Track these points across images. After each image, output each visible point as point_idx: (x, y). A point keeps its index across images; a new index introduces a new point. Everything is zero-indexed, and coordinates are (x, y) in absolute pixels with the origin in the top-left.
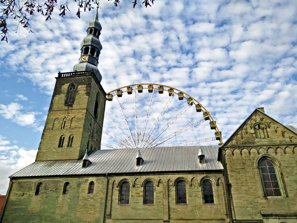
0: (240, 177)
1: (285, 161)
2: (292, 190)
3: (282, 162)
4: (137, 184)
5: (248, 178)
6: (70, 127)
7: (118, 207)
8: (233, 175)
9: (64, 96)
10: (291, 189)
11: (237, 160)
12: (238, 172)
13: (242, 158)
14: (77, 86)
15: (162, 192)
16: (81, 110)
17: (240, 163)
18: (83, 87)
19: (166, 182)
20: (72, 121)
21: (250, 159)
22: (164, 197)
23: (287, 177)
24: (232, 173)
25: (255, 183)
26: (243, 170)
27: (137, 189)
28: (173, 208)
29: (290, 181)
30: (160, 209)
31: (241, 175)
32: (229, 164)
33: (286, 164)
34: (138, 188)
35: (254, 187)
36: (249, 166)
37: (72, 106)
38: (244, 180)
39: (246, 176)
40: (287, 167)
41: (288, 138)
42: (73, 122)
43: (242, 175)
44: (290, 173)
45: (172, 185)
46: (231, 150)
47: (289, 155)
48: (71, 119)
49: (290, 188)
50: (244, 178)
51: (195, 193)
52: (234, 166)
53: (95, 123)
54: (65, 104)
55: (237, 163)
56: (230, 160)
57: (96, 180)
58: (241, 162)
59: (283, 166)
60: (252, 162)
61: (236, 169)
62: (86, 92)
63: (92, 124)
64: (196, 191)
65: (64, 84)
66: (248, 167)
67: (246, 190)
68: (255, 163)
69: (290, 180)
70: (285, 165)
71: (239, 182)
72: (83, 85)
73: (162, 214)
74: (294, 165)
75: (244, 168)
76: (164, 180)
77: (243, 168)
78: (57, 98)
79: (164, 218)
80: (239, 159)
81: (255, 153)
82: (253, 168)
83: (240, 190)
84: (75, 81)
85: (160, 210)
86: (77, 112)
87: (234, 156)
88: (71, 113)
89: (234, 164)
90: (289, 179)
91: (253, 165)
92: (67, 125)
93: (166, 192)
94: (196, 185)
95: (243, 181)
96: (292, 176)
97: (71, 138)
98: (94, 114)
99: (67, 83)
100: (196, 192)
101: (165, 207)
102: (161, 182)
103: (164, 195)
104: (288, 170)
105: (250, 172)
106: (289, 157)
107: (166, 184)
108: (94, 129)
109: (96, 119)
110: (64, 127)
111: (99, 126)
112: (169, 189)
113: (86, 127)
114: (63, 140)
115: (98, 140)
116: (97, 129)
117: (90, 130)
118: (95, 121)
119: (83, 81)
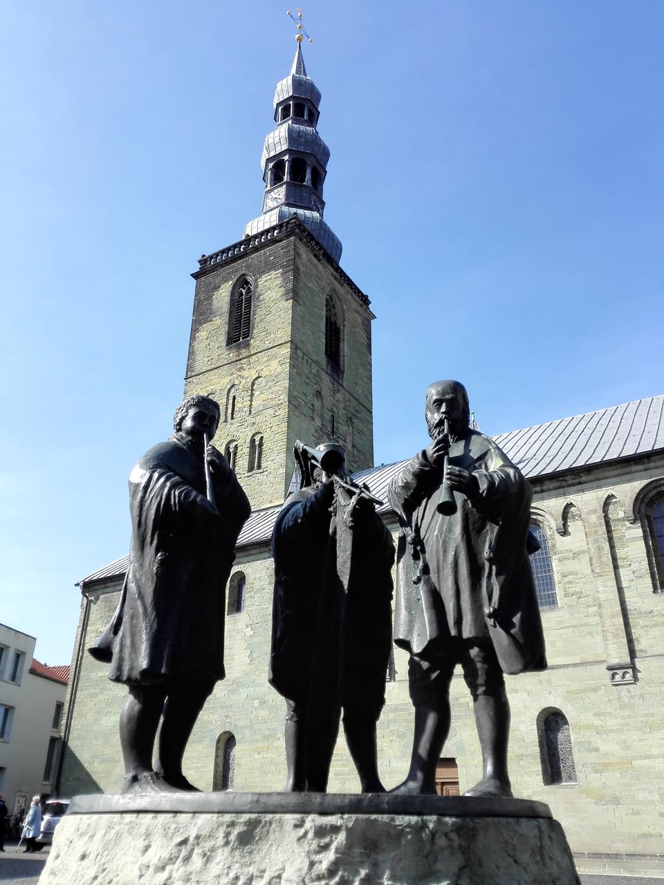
6: (250, 411)
9: (224, 322)
14: (256, 280)
15: (583, 552)
16: (276, 349)
18: (273, 276)
19: (595, 511)
20: (252, 390)
22: (598, 570)
28: (643, 610)
30: (587, 620)
37: (247, 345)
42: (256, 393)
45: (623, 519)
48: (250, 384)
53: (335, 392)
54: (227, 346)
62: (283, 289)
63: (326, 393)
65: (217, 288)
72: (273, 272)
73: (599, 638)
76: (587, 504)
78: (202, 334)
79: (608, 655)
84: (248, 267)
85: (586, 625)
86: (266, 359)
88: (247, 368)
92: (240, 406)
93: (600, 549)
97: (257, 443)
98: (328, 363)
99: (226, 281)
101: (607, 611)
102: (574, 517)
103: (594, 561)
107: (598, 518)
108: (335, 410)
109: (338, 376)
110: (233, 414)
111: (357, 400)
112: (615, 535)
113: (299, 400)
114: (235, 454)
115: (359, 447)
116: (348, 411)
117: (318, 411)
118: (335, 382)
119: (272, 258)
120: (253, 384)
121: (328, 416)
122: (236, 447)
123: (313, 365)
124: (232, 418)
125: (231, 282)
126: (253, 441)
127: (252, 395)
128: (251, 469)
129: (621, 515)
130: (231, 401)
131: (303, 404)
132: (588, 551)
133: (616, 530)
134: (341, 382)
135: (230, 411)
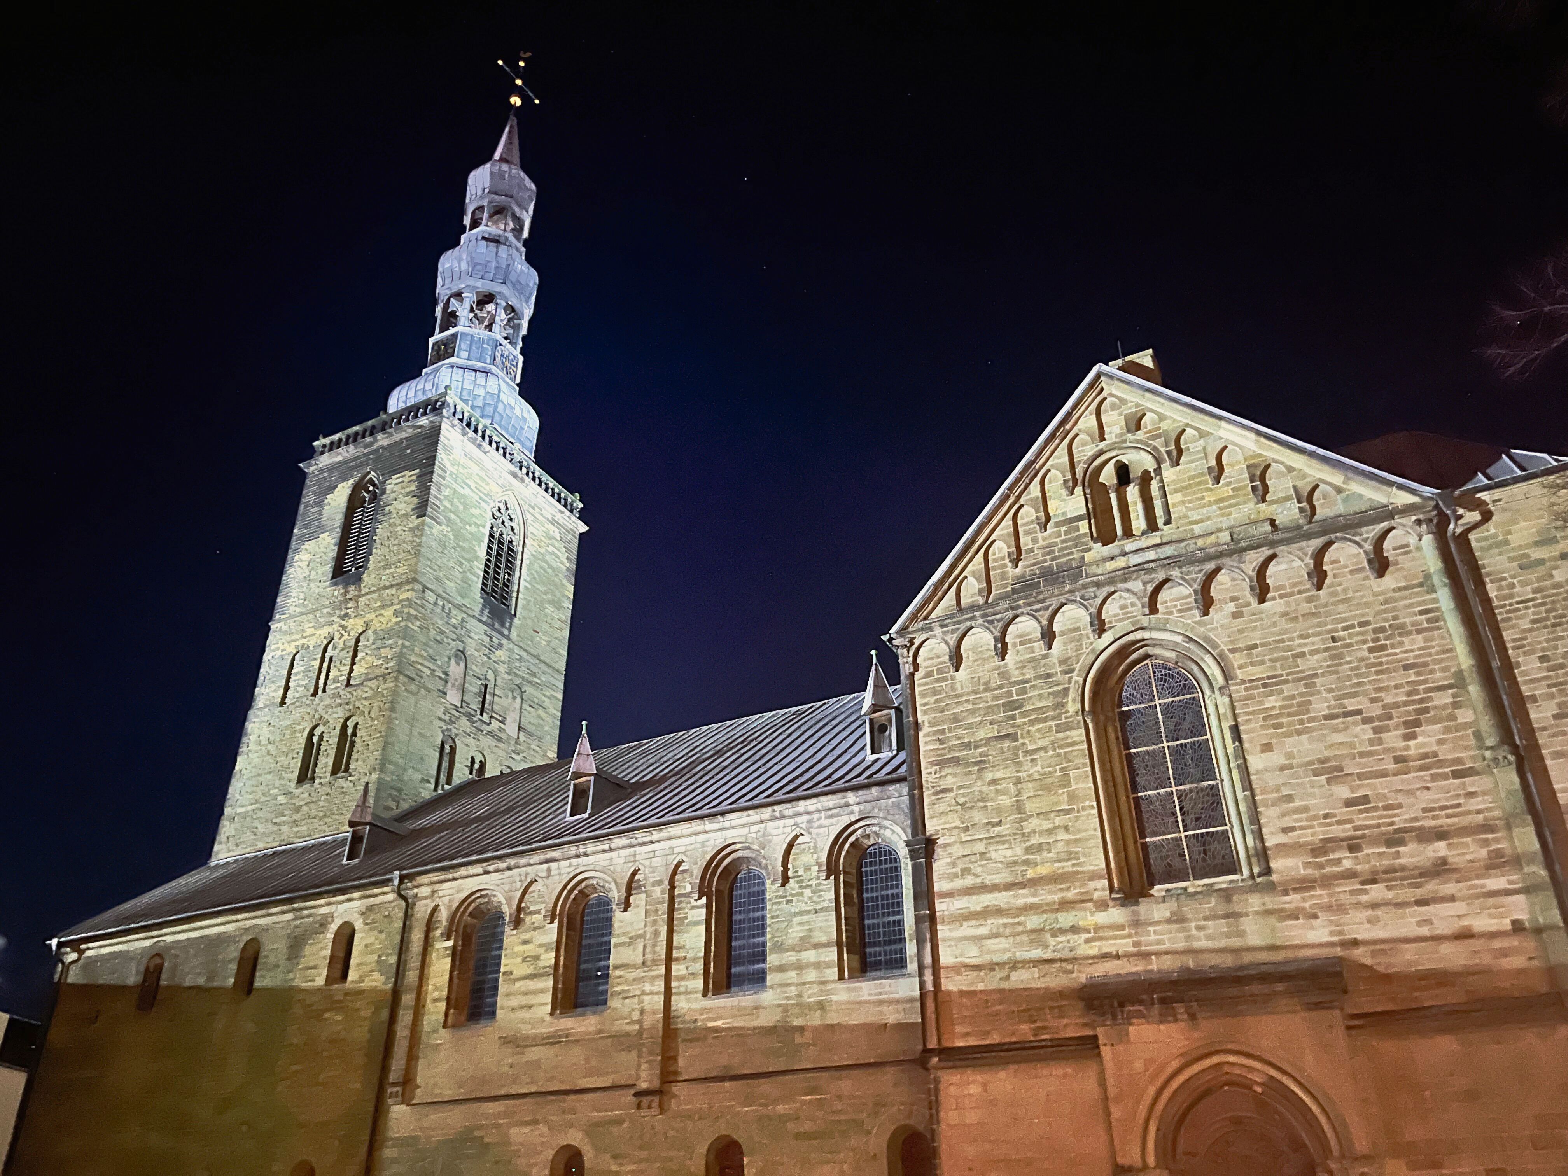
0: (985, 789)
1: (1255, 646)
2: (1292, 829)
3: (1236, 660)
4: (532, 908)
5: (1029, 790)
6: (349, 681)
7: (443, 1036)
8: (949, 782)
9: (333, 541)
10: (1288, 822)
11: (975, 692)
12: (976, 764)
13: (1004, 675)
14: (385, 481)
16: (393, 590)
17: (990, 710)
18: (406, 479)
19: (660, 882)
20: (355, 649)
21: (1049, 676)
22: (649, 963)
23: (1267, 748)
24: (947, 771)
25: (1067, 812)
26: (1006, 744)
27: (527, 936)
28: (686, 1018)
29: (1282, 768)
30: (627, 1029)
31: (989, 776)
32: (932, 724)
33: (1263, 663)
34: (535, 929)
35: (1062, 836)
36: (1041, 715)
37: (358, 580)
38: (1006, 801)
39: (1018, 781)
40: (1269, 684)
41: (1288, 498)
42: (360, 654)
43: (999, 775)
44: (1285, 720)
45: (688, 895)
46: (947, 643)
47: (1283, 609)
48: (354, 640)
49: (1283, 815)
50: (1004, 792)
51: (801, 924)
52: (959, 732)
53: (493, 648)
54: (333, 578)
55: (972, 712)
56: (936, 701)
57: (363, 914)
58: (995, 698)
59: (1243, 682)
60: (1060, 688)
61: (968, 745)
62: (415, 500)
63: (475, 651)
64: (808, 912)
65: (332, 489)
66: (1032, 723)
67: (1015, 863)
68: (1072, 694)
69: (1283, 761)
70: (1257, 672)
71: (976, 820)
72: (407, 473)
73: (633, 1055)
74: (1313, 661)
75: (1011, 731)
76: (654, 870)
77: (1006, 736)
78: (302, 557)
79: (639, 1077)
80: (987, 684)
81: (1078, 629)
82: (1059, 729)
83: (979, 870)
84: (377, 461)
85: (626, 1035)
86: (378, 604)
87: (962, 674)
88: (353, 615)
89: (956, 719)
90: (1276, 758)
91: (1063, 705)
92: (338, 672)
93: (657, 933)
94: (806, 876)
95: (998, 810)
96: (1299, 733)
97: (349, 731)
98: (484, 606)
99: (345, 480)
100: (805, 918)
101: (649, 1018)
102: (638, 887)
103: (648, 950)
104: (1272, 702)
105: (1044, 749)
106: (1285, 614)
107: (663, 892)
108: (491, 675)
109: (503, 625)
110: (325, 684)
111: (537, 657)
112: (676, 915)
113: (419, 667)
114: (319, 745)
115: (531, 728)
116: (516, 675)
117: (456, 680)
118: (494, 634)
119: (409, 451)
120: (358, 641)
121: (474, 687)
122: (321, 737)
123: (454, 612)
124: (324, 691)
125: (351, 481)
126: (344, 727)
127: (355, 655)
128: (334, 772)
129: (689, 889)
130: (325, 665)
131: (428, 672)
132: (643, 936)
133: (680, 909)
134: (506, 632)
135: (321, 682)
